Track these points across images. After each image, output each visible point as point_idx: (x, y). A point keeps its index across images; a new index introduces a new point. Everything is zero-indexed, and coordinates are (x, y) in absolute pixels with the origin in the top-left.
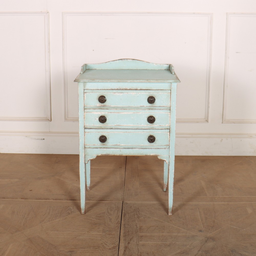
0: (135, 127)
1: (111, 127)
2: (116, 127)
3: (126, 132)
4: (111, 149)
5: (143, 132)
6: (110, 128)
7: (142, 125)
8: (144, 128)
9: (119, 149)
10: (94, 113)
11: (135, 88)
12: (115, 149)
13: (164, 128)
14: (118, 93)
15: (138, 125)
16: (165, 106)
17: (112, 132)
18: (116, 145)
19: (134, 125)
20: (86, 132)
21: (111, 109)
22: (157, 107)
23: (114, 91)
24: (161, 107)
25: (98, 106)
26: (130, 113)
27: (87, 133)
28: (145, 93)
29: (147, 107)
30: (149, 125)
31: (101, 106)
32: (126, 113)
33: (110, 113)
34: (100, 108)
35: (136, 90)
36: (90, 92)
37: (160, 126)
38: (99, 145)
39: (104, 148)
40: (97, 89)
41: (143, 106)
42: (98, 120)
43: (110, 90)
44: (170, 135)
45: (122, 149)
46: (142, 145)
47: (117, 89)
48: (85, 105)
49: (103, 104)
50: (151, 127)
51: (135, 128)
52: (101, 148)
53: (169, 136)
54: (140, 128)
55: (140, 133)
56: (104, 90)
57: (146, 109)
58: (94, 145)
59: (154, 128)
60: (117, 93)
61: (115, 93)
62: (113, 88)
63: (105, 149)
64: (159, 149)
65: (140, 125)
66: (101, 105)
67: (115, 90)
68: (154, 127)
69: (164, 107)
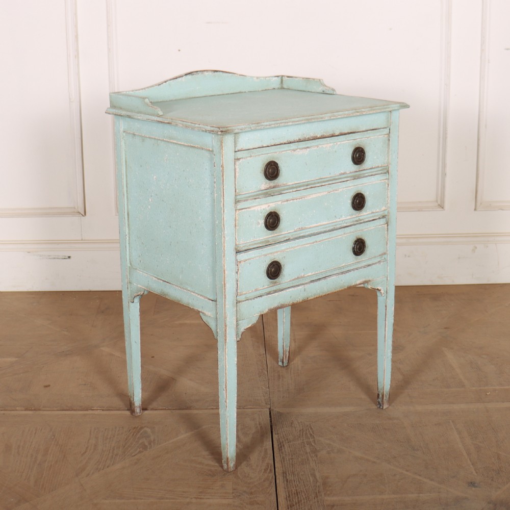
0: (330, 225)
1: (287, 235)
2: (296, 233)
3: (316, 242)
4: (288, 290)
5: (345, 234)
6: (285, 239)
7: (343, 218)
8: (345, 225)
9: (303, 286)
10: (256, 208)
11: (331, 133)
12: (296, 288)
13: (377, 215)
14: (300, 149)
15: (337, 220)
16: (380, 165)
17: (289, 248)
18: (298, 278)
19: (328, 222)
20: (240, 262)
21: (287, 191)
22: (367, 169)
23: (293, 146)
24: (374, 168)
25: (264, 188)
26: (322, 194)
27: (242, 263)
28: (347, 141)
29: (351, 173)
30: (354, 216)
31: (271, 188)
32: (314, 196)
33: (285, 203)
34: (267, 194)
35: (333, 136)
36: (247, 157)
37: (373, 213)
38: (266, 287)
39: (275, 292)
40: (260, 146)
41: (344, 174)
42: (264, 225)
43: (285, 144)
44: (388, 230)
45: (308, 285)
46: (344, 265)
47: (300, 141)
48: (237, 191)
49: (272, 183)
50: (356, 219)
51: (331, 228)
52: (269, 293)
53: (386, 232)
54: (339, 226)
55: (340, 237)
56: (275, 145)
57: (349, 179)
58: (256, 290)
59: (362, 221)
60: (298, 150)
61: (294, 150)
62: (292, 140)
63: (277, 294)
64: (369, 265)
65: (339, 220)
66: (268, 187)
67: (294, 142)
68: (360, 218)
69: (378, 167)
